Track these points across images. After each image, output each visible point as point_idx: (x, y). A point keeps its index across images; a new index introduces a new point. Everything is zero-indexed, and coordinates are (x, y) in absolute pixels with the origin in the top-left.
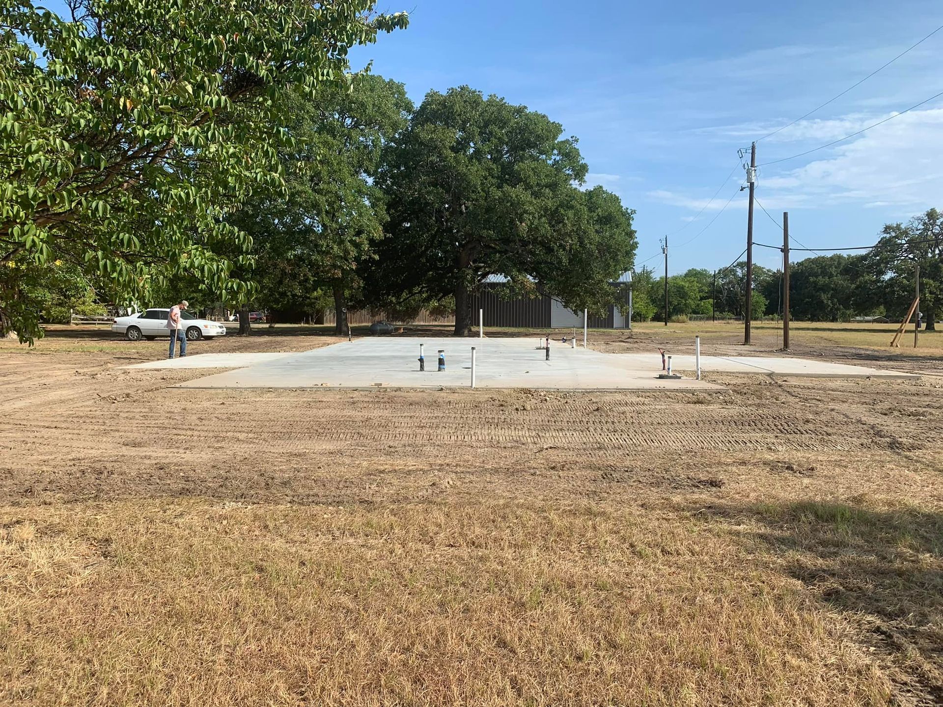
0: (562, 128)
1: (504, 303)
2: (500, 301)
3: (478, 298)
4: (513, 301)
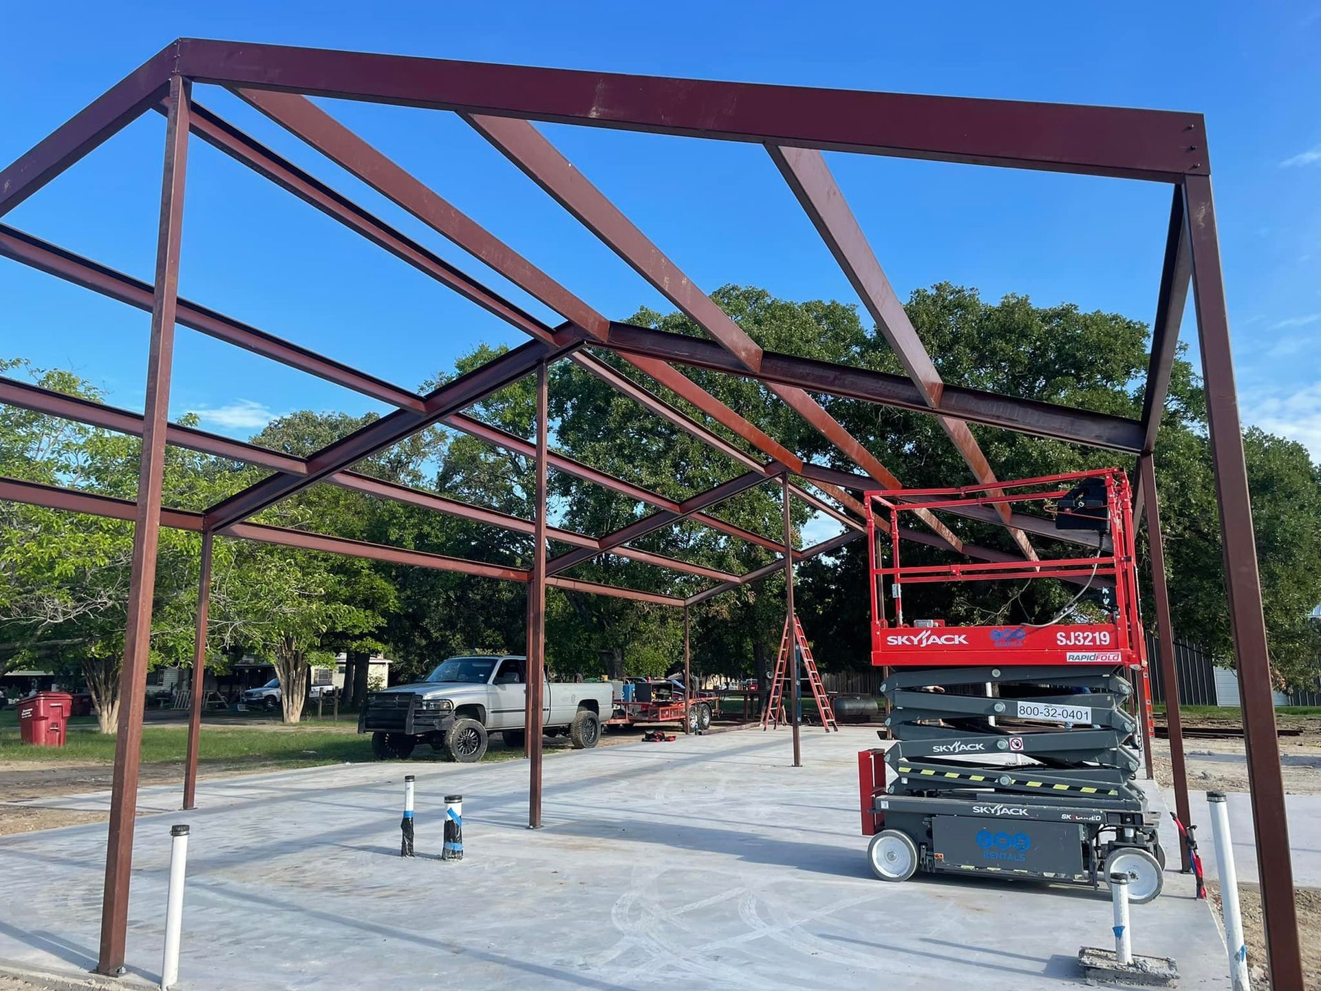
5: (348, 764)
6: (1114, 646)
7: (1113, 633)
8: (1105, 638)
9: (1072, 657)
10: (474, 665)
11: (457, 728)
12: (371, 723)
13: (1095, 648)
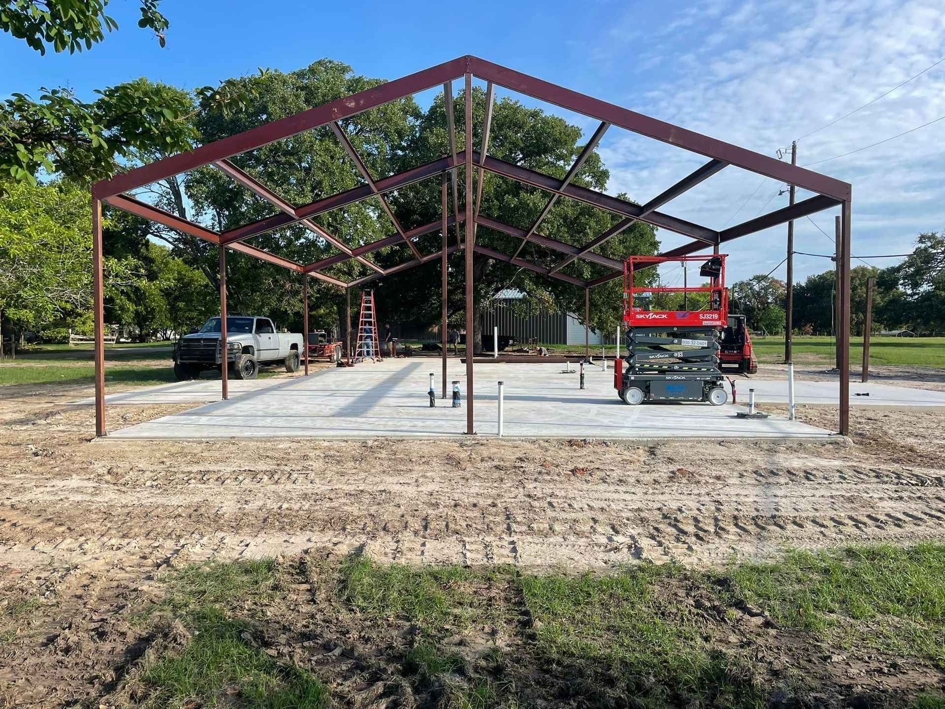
0: (582, 132)
1: (520, 319)
2: (516, 317)
3: (493, 315)
4: (530, 317)
5: (193, 381)
6: (719, 319)
7: (719, 314)
8: (716, 316)
9: (705, 323)
10: (237, 322)
11: (243, 361)
12: (184, 357)
13: (713, 320)
